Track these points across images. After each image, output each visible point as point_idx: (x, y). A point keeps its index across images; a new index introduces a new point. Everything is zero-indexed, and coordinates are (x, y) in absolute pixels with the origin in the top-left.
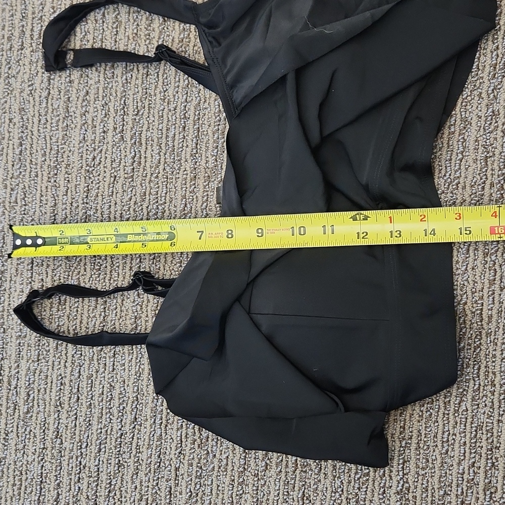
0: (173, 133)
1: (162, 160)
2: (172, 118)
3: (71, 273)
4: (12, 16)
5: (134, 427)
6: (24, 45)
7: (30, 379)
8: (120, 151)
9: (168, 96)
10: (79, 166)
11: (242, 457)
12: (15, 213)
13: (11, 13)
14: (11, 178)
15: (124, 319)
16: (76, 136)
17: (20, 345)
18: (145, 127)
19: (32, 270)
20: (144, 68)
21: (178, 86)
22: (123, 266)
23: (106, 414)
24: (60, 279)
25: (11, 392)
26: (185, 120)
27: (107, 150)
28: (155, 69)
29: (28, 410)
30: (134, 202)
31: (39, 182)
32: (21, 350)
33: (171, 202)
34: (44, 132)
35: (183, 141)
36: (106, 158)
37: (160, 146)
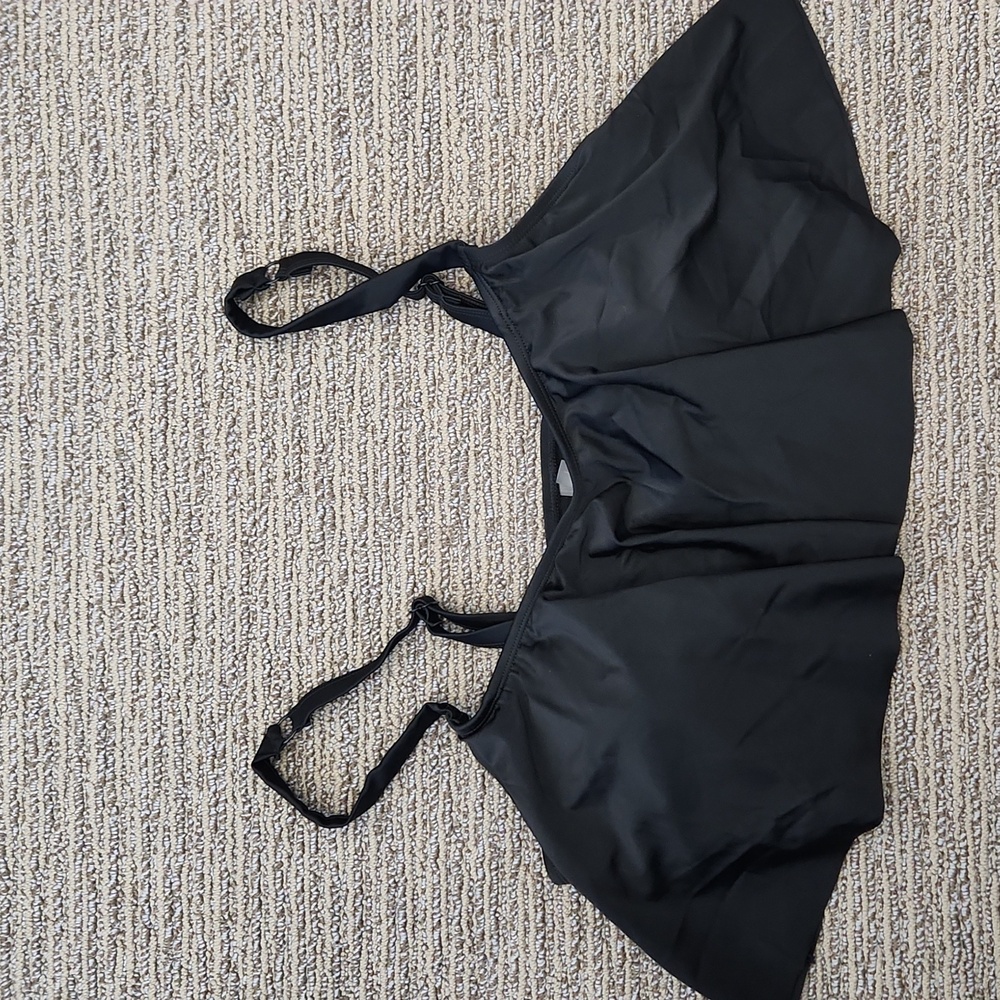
0: (385, 477)
1: (371, 518)
2: (382, 456)
3: (230, 705)
4: (90, 303)
5: (361, 936)
6: (115, 350)
7: (171, 883)
8: (300, 508)
9: (372, 421)
10: (230, 536)
11: (540, 956)
12: (122, 619)
13: (87, 300)
14: (110, 563)
15: (329, 769)
16: (219, 489)
17: (149, 831)
18: (338, 469)
19: (160, 706)
23: (312, 921)
24: (212, 717)
25: (140, 909)
26: (403, 457)
27: (276, 508)
29: (172, 933)
31: (161, 566)
32: (152, 839)
33: (389, 581)
34: (163, 486)
35: (403, 488)
36: (276, 520)
37: (365, 498)
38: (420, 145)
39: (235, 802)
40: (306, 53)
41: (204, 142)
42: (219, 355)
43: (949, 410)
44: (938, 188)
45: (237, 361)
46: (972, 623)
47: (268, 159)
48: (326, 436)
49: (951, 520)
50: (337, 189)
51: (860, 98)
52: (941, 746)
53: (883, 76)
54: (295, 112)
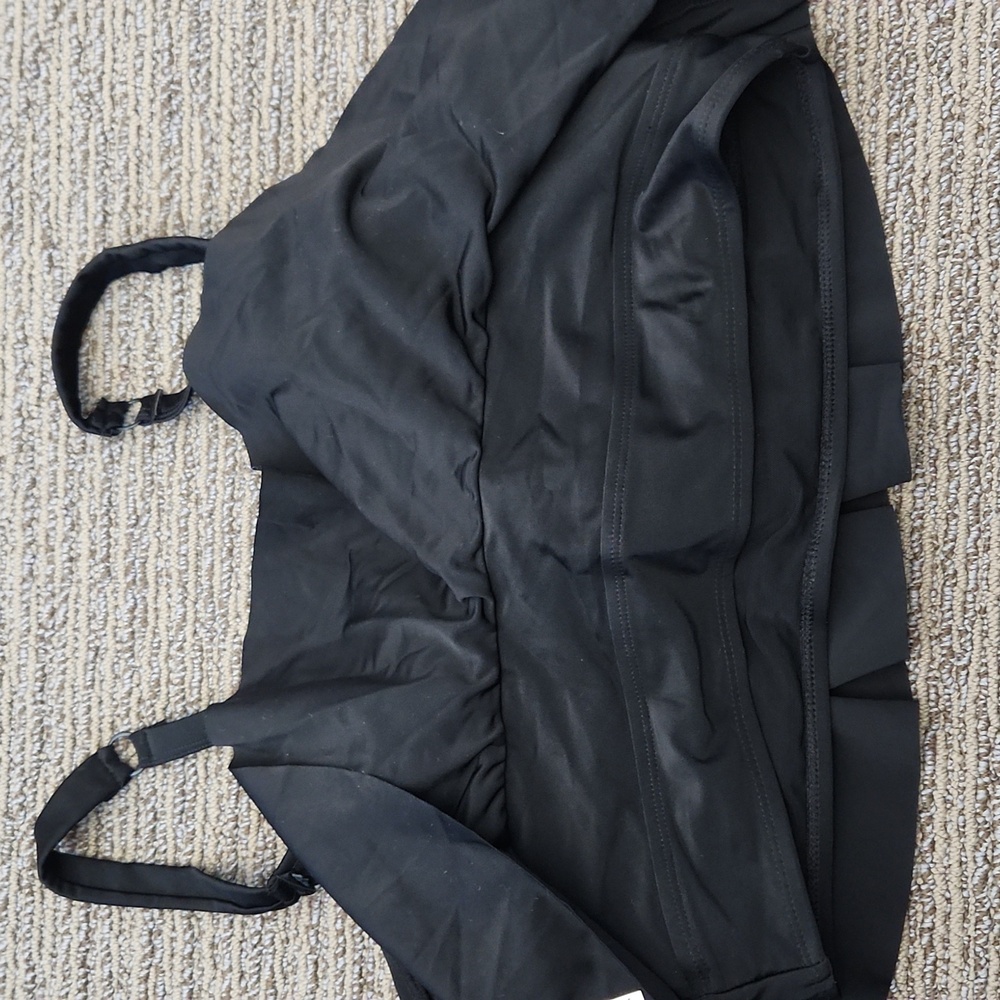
0: (209, 561)
1: (190, 616)
2: (206, 533)
3: (15, 844)
8: (105, 597)
9: (196, 488)
10: (24, 628)
15: (128, 936)
16: (14, 567)
18: (153, 550)
20: (145, 433)
21: (215, 470)
22: (122, 829)
26: (233, 536)
27: (78, 595)
28: (168, 436)
30: (136, 700)
35: (230, 577)
36: (77, 611)
37: (184, 587)
38: (267, 127)
39: (17, 967)
40: (132, 9)
41: (10, 126)
42: (19, 396)
43: (962, 502)
44: (958, 185)
45: (38, 406)
46: (985, 808)
47: (83, 148)
48: (140, 505)
49: (959, 660)
50: (164, 186)
51: (852, 59)
52: (933, 981)
53: (887, 26)
54: (118, 86)
